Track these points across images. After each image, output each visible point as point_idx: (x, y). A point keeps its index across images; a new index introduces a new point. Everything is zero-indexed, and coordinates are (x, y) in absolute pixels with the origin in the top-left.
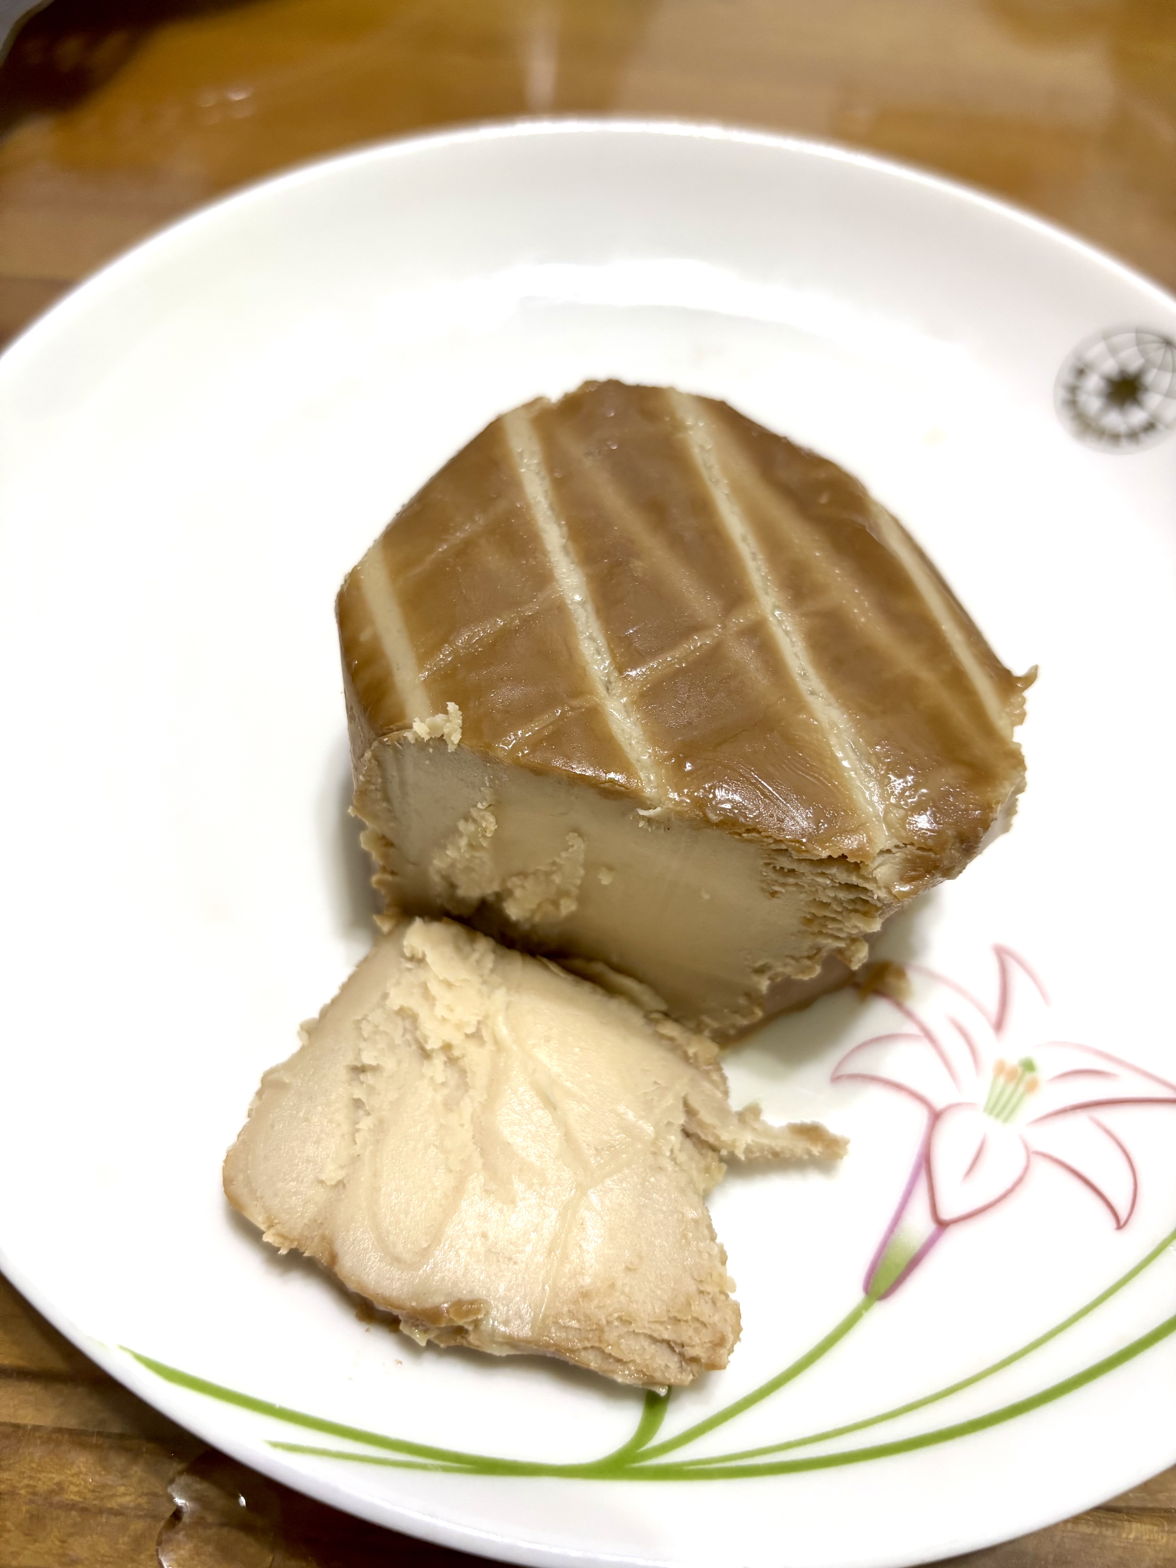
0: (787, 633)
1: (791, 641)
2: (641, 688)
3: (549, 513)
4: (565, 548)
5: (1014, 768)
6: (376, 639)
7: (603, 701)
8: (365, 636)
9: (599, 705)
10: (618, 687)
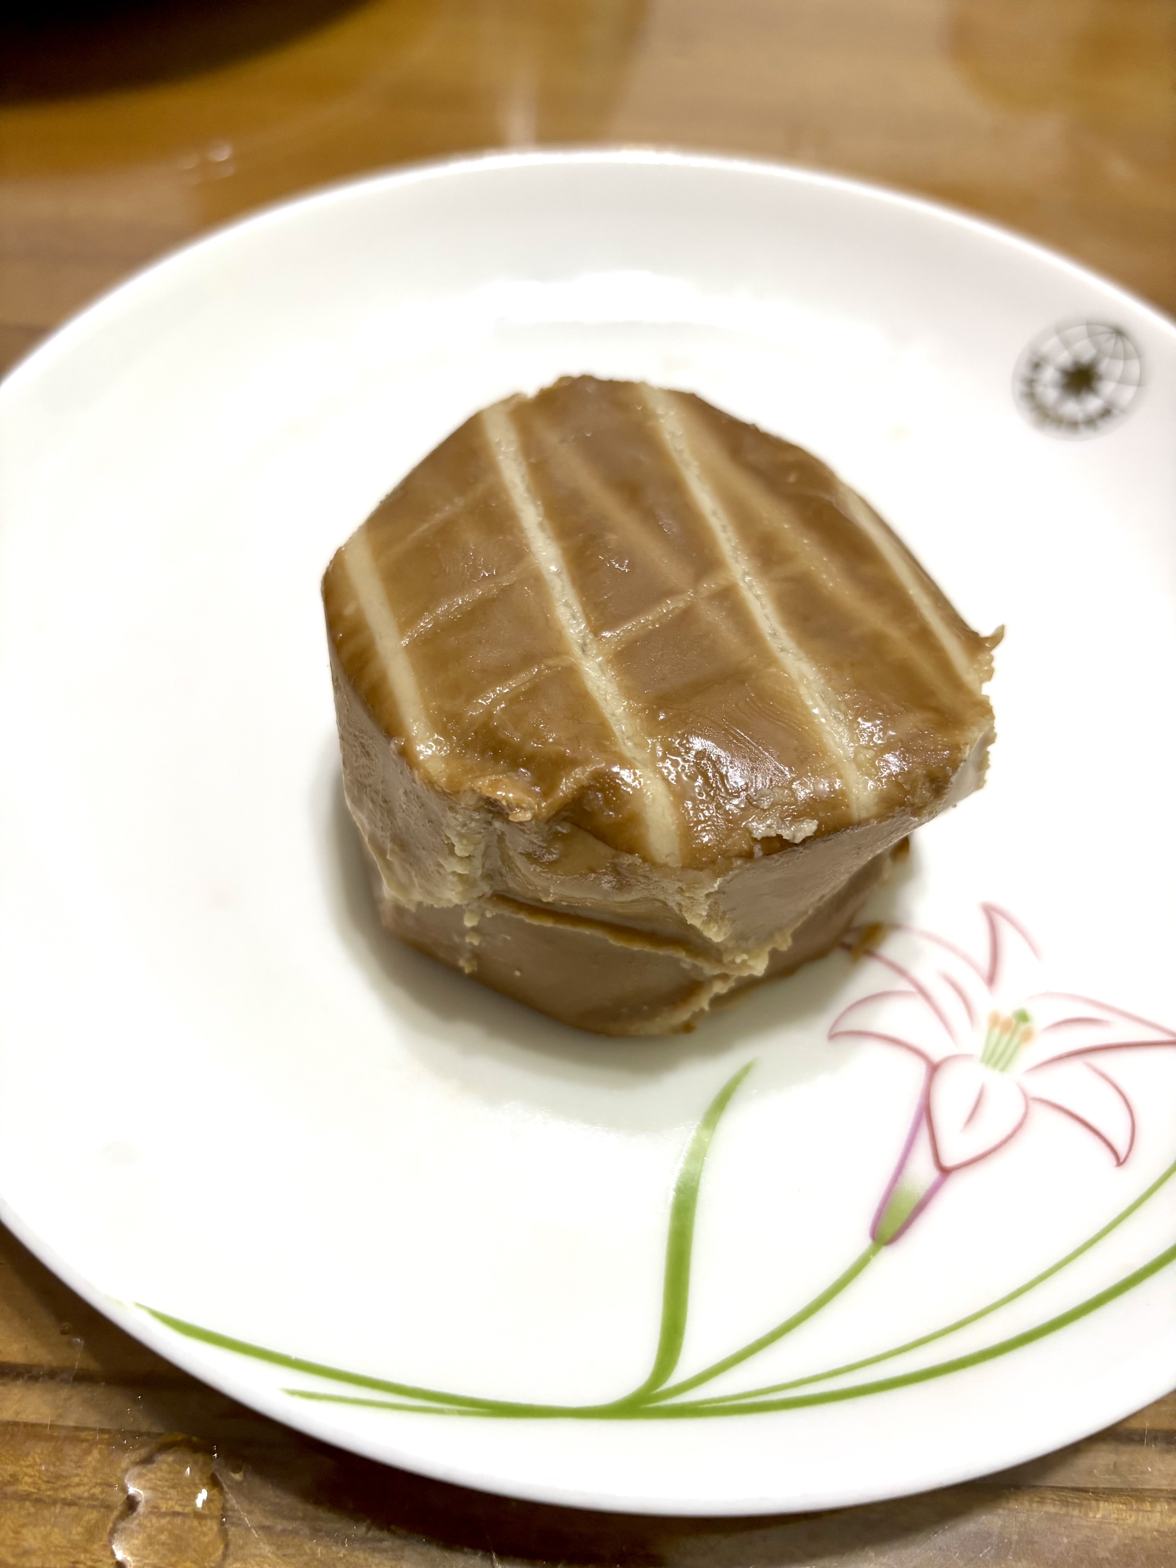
0: (757, 597)
1: (761, 603)
2: (616, 648)
3: (526, 495)
4: (541, 525)
5: (983, 715)
6: (359, 612)
7: (579, 661)
8: (349, 610)
9: (575, 664)
10: (593, 650)
